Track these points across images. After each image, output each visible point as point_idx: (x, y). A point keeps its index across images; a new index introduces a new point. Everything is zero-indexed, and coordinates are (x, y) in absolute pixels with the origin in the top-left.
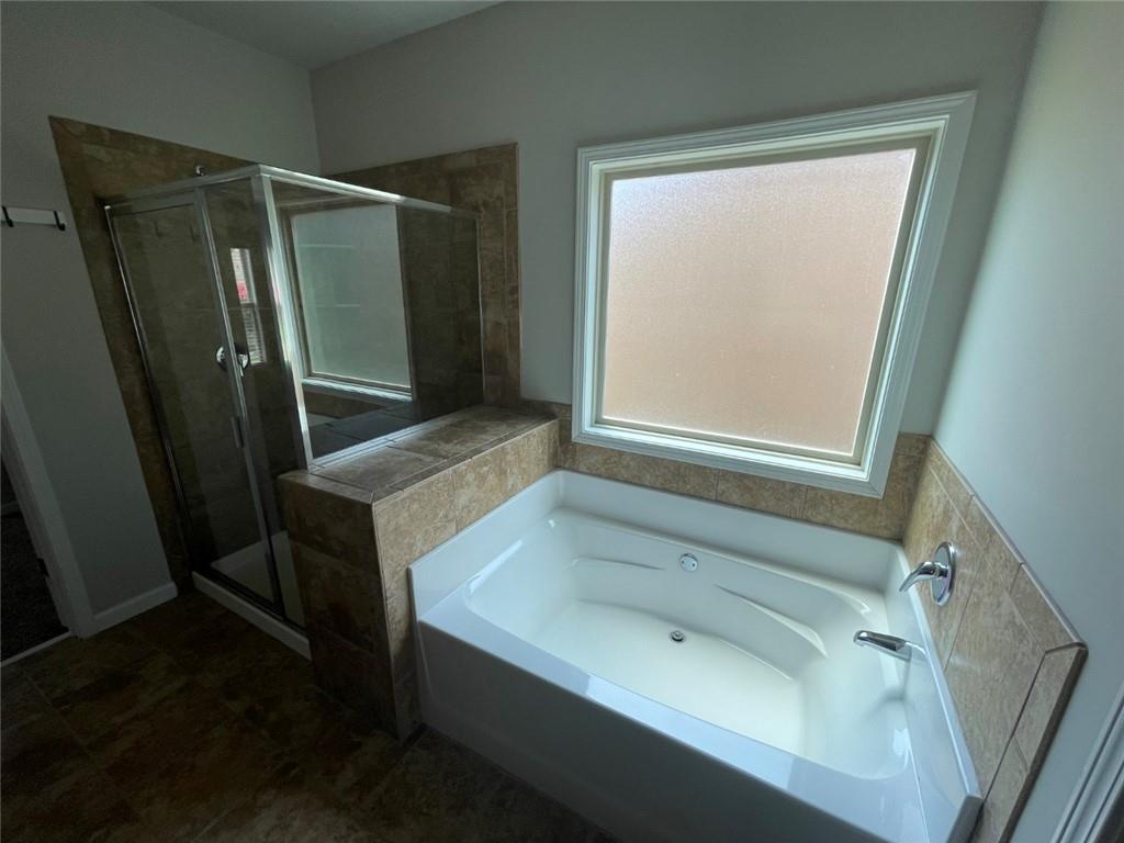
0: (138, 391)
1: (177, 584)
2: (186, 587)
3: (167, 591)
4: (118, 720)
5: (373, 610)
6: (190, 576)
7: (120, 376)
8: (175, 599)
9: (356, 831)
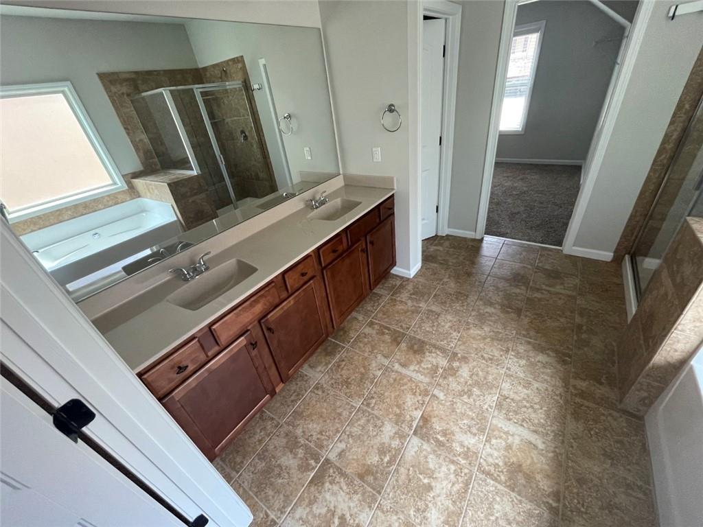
0: (675, 136)
1: (614, 256)
2: (618, 260)
3: (607, 256)
4: (544, 287)
5: (664, 329)
6: (624, 256)
7: (672, 123)
8: (607, 262)
9: (561, 398)
